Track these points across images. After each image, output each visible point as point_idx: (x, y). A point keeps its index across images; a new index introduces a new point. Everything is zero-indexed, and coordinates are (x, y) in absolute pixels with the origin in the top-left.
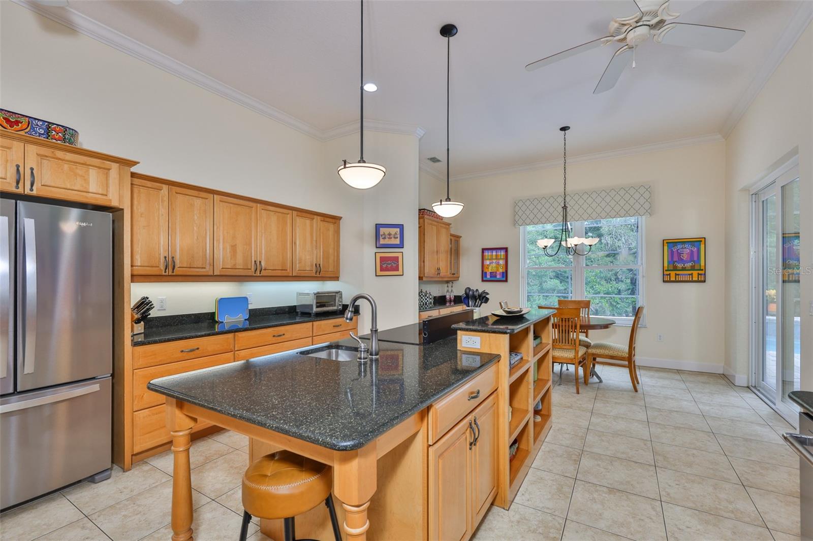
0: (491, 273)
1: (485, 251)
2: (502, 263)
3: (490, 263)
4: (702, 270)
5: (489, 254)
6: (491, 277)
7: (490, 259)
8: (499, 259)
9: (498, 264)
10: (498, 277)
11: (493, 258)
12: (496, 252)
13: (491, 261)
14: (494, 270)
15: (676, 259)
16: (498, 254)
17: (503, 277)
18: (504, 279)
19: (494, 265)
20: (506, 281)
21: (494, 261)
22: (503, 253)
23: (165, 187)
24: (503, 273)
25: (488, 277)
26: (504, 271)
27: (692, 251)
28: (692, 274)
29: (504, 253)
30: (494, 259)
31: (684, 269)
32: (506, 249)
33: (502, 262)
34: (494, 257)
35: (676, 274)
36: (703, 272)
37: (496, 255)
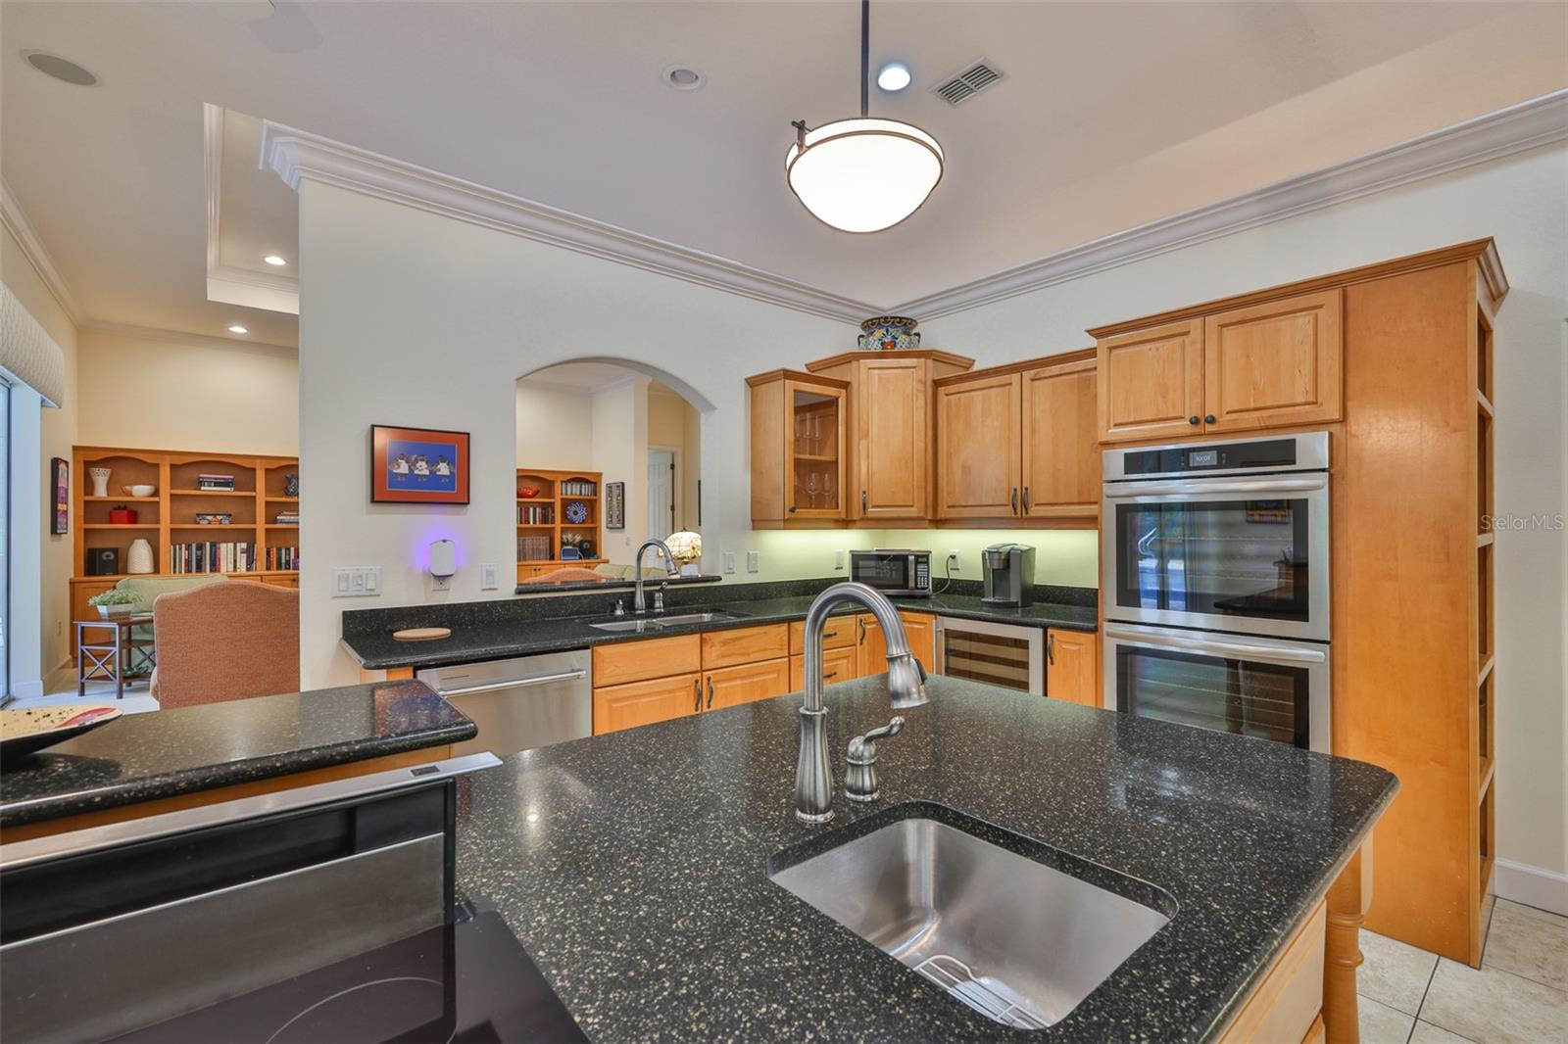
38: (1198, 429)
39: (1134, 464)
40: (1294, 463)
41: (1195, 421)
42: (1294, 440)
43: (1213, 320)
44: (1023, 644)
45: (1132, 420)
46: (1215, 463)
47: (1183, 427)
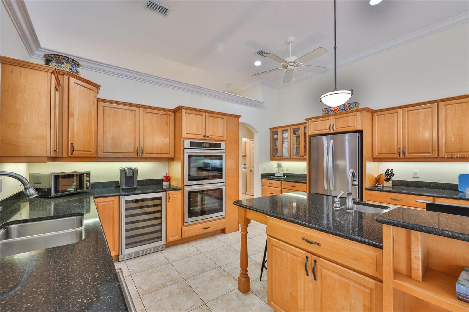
23: (400, 111)
38: (204, 138)
39: (192, 144)
40: (221, 148)
41: (205, 136)
42: (221, 143)
43: (207, 114)
44: (160, 198)
45: (191, 133)
46: (208, 146)
47: (202, 137)
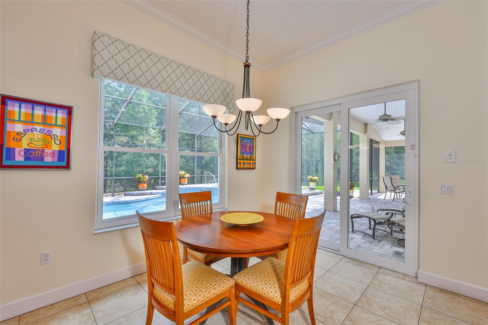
0: (27, 151)
1: (9, 103)
2: (59, 135)
3: (26, 131)
4: (254, 160)
5: (23, 110)
6: (27, 158)
7: (24, 122)
8: (51, 125)
9: (49, 134)
10: (48, 159)
11: (36, 120)
12: (45, 111)
13: (29, 127)
14: (38, 145)
15: (244, 151)
16: (48, 114)
17: (60, 159)
18: (64, 164)
19: (37, 135)
20: (68, 167)
21: (38, 128)
22: (61, 115)
24: (61, 153)
25: (19, 158)
26: (64, 149)
27: (250, 145)
28: (250, 163)
29: (65, 116)
30: (38, 124)
31: (247, 159)
32: (69, 110)
33: (58, 132)
34: (38, 119)
35: (244, 163)
36: (254, 162)
37: (44, 118)
